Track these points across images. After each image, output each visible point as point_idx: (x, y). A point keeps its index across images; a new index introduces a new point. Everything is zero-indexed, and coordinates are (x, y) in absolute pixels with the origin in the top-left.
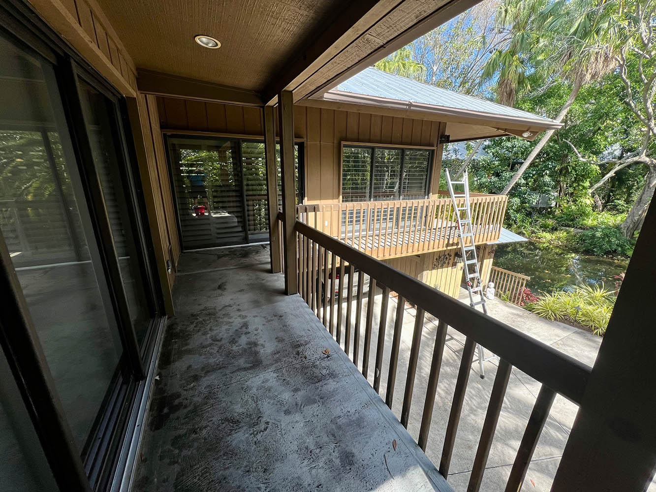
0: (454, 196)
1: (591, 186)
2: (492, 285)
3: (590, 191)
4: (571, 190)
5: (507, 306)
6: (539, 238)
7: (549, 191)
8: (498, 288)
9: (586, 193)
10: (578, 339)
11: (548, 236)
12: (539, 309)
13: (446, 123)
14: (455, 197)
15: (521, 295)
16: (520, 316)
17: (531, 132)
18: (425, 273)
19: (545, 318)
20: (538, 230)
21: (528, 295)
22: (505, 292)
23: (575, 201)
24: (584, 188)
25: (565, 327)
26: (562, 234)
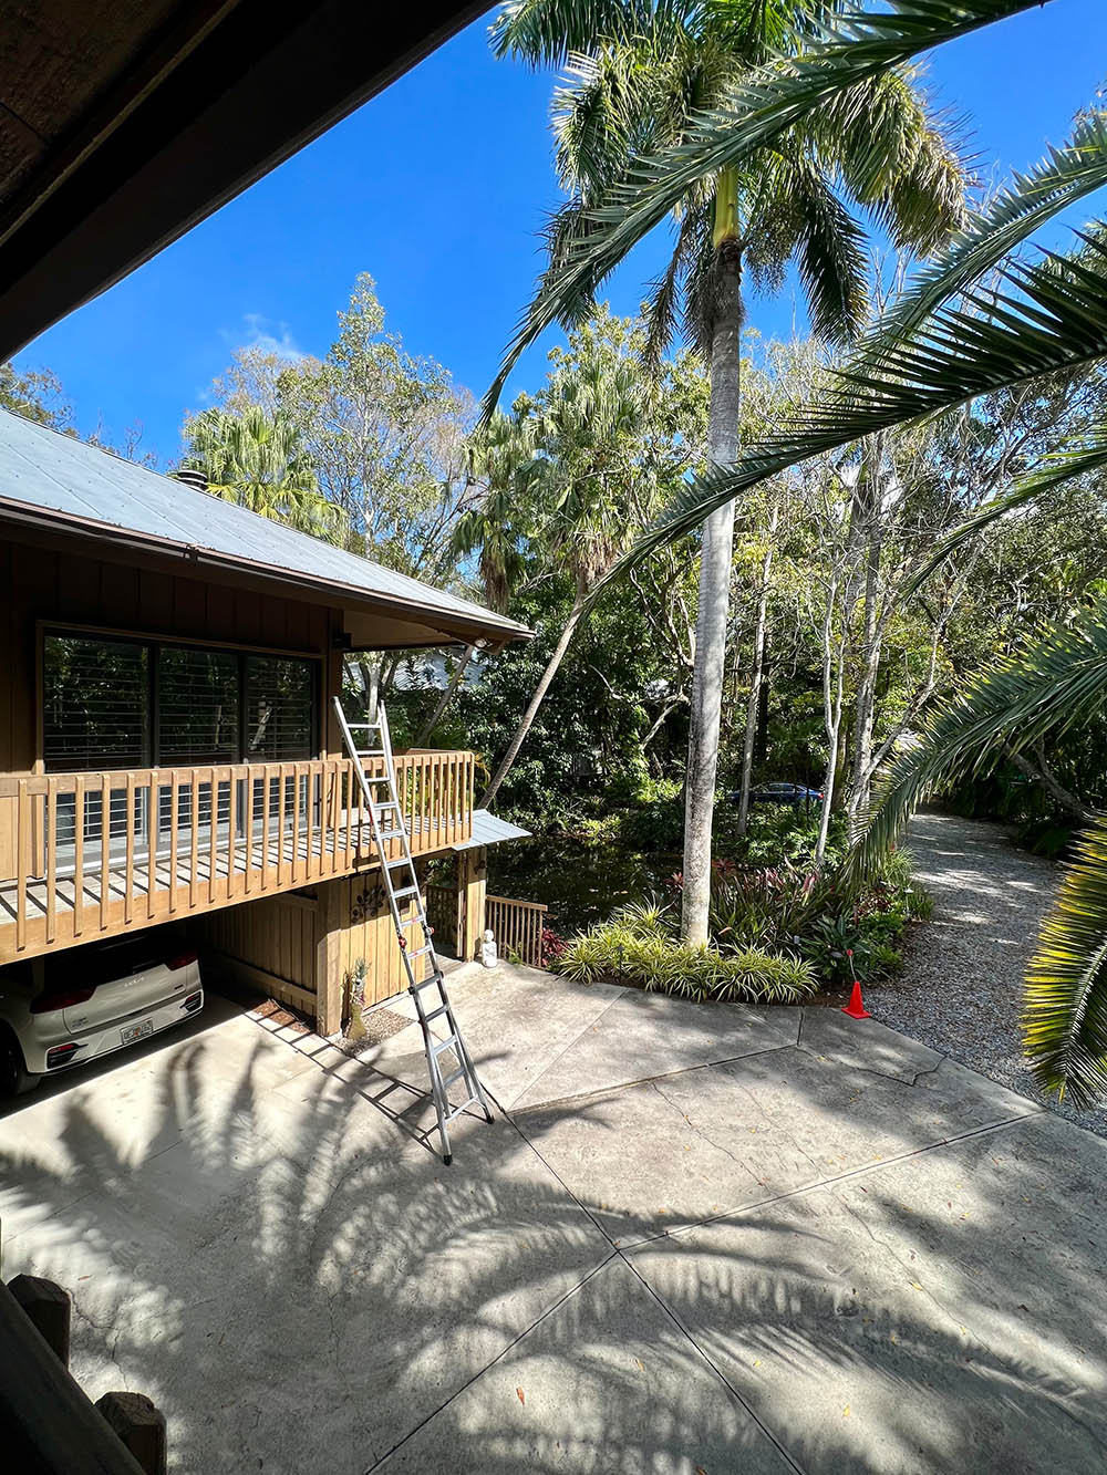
0: (355, 753)
1: (642, 739)
2: (490, 934)
3: (642, 747)
4: (617, 747)
5: (521, 975)
6: (585, 831)
7: (585, 747)
8: (503, 941)
9: (637, 750)
10: (626, 1007)
11: (595, 825)
12: (568, 966)
13: (342, 612)
14: (359, 756)
15: (540, 943)
16: (539, 991)
17: (489, 640)
18: (331, 936)
19: (579, 981)
20: (579, 816)
21: (551, 941)
22: (514, 946)
23: (626, 763)
24: (634, 742)
25: (607, 991)
26: (615, 820)
